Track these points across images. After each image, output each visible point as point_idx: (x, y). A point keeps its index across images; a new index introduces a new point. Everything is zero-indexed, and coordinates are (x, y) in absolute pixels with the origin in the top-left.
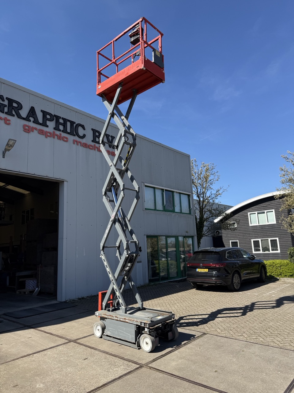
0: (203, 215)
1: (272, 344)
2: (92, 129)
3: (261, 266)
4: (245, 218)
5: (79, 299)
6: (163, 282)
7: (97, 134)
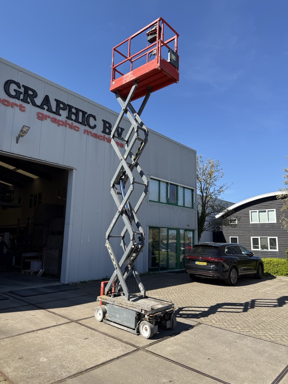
0: (205, 210)
1: (264, 338)
2: (103, 120)
3: (258, 263)
4: (246, 215)
5: (82, 282)
6: (162, 272)
7: (107, 125)
